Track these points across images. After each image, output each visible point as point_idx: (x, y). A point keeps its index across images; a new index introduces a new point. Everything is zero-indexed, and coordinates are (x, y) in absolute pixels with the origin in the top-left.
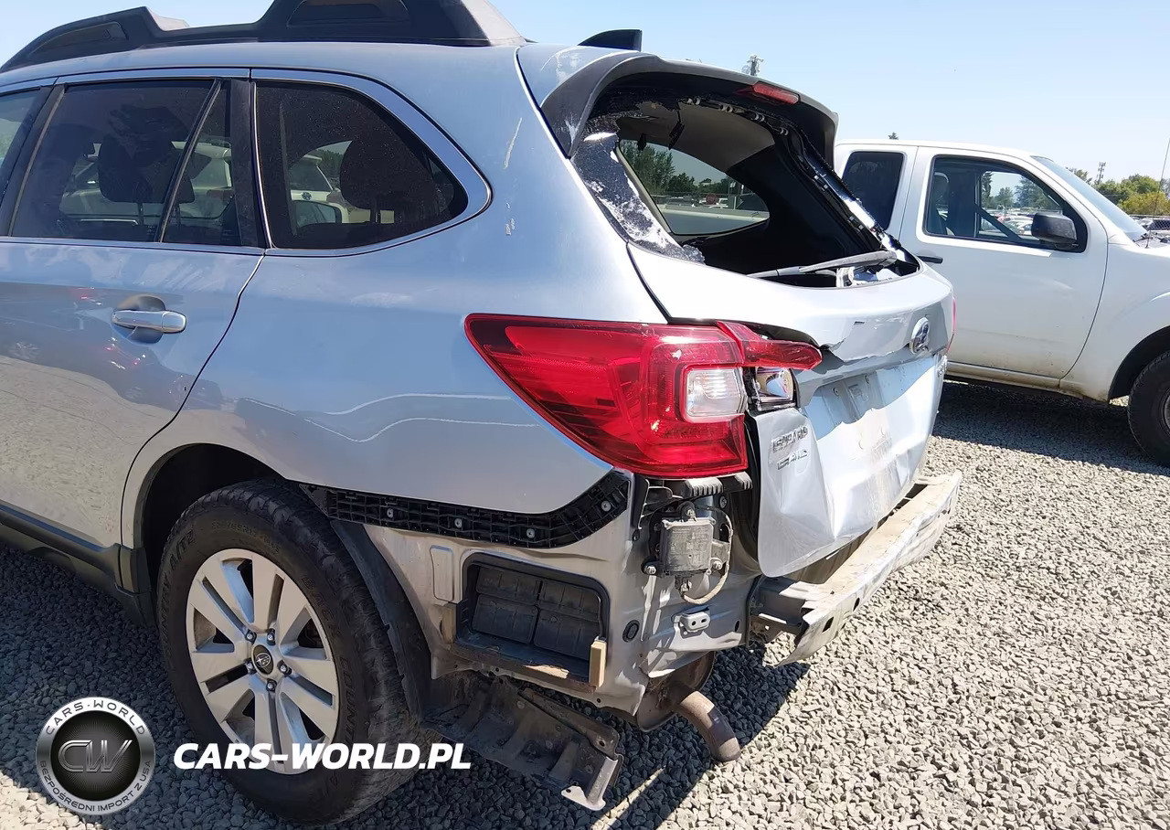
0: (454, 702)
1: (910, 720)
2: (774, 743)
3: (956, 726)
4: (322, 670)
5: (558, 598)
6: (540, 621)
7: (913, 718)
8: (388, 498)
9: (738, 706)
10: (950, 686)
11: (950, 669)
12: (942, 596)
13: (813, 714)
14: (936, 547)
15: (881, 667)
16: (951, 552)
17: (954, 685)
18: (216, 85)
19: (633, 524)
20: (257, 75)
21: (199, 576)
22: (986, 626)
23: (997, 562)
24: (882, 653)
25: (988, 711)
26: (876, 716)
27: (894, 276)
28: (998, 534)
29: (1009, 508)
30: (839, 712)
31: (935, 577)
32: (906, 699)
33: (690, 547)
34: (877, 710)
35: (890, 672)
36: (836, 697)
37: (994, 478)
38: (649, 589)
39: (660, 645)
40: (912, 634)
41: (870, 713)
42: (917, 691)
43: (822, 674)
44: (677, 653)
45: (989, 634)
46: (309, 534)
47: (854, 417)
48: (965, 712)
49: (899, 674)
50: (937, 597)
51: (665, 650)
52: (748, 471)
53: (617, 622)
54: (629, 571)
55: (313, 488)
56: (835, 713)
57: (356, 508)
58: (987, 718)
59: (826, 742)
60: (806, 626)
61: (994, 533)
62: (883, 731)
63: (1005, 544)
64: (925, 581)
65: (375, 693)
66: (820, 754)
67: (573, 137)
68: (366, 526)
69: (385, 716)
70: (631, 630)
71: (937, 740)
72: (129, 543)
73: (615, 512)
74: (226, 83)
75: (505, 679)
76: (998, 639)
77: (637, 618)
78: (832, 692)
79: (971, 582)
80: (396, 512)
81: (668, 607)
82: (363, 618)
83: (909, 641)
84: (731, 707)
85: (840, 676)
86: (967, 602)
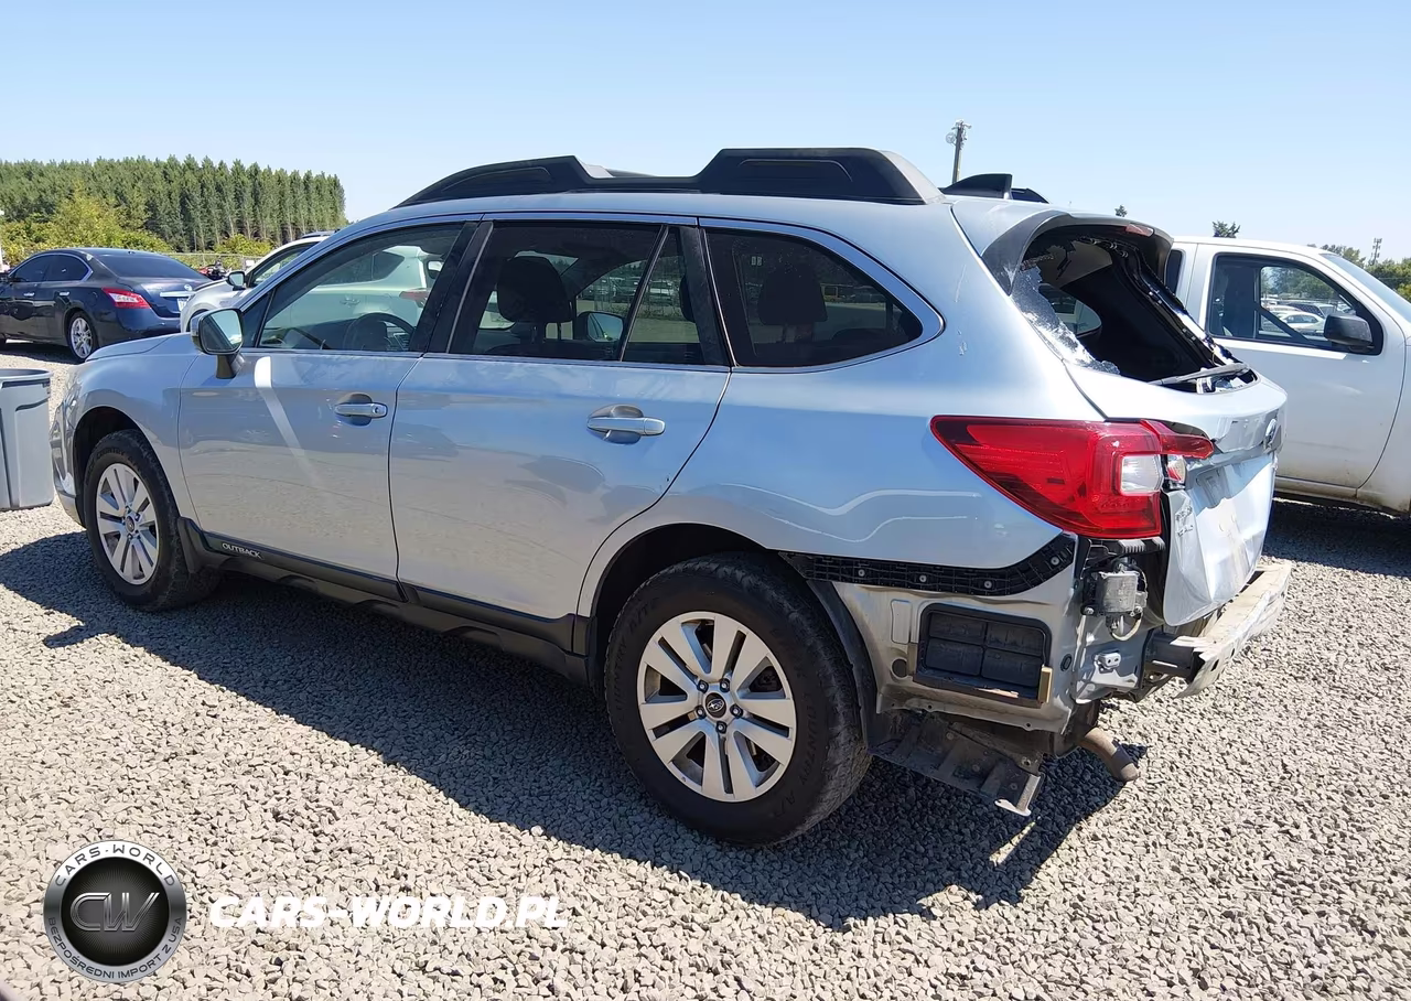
0: (888, 737)
1: (1248, 792)
2: (1128, 806)
3: (1292, 797)
4: (782, 709)
5: (1002, 638)
6: (986, 657)
7: (1251, 790)
8: (862, 560)
9: (1088, 778)
10: (1280, 767)
11: (1278, 753)
12: (1259, 694)
13: (1158, 785)
14: (1246, 653)
15: (1213, 750)
16: (1262, 657)
17: (1284, 766)
18: (664, 231)
19: (1076, 575)
20: (705, 223)
21: (657, 636)
22: (1306, 719)
23: (1308, 666)
24: (1212, 740)
25: (1319, 786)
26: (1215, 789)
27: (1243, 383)
28: (1306, 642)
29: (1314, 618)
30: (1182, 785)
31: (1250, 677)
32: (1241, 776)
33: (1121, 593)
34: (1217, 784)
35: (1223, 754)
36: (1175, 773)
37: (1293, 590)
38: (1080, 630)
39: (1085, 677)
40: (1236, 726)
41: (1209, 785)
42: (1250, 770)
43: (1159, 755)
44: (1096, 684)
45: (1310, 725)
46: (775, 595)
47: (1213, 504)
48: (1297, 786)
49: (1231, 756)
50: (1254, 694)
51: (1088, 682)
52: (1161, 536)
53: (1057, 654)
54: (1069, 613)
55: (791, 555)
56: (1178, 786)
57: (831, 570)
58: (1319, 791)
59: (1175, 807)
60: (1203, 662)
61: (1302, 641)
62: (1225, 799)
63: (1315, 649)
64: (1241, 682)
65: (835, 722)
66: (1172, 815)
67: (1012, 280)
68: (834, 583)
69: (842, 742)
70: (1066, 663)
71: (1276, 806)
72: (586, 611)
73: (1063, 566)
74: (675, 229)
75: (935, 715)
76: (1320, 731)
77: (1071, 653)
78: (1172, 769)
79: (1285, 683)
80: (867, 571)
81: (1093, 646)
82: (826, 662)
83: (1236, 731)
84: (1082, 778)
85: (1177, 758)
86: (1285, 700)
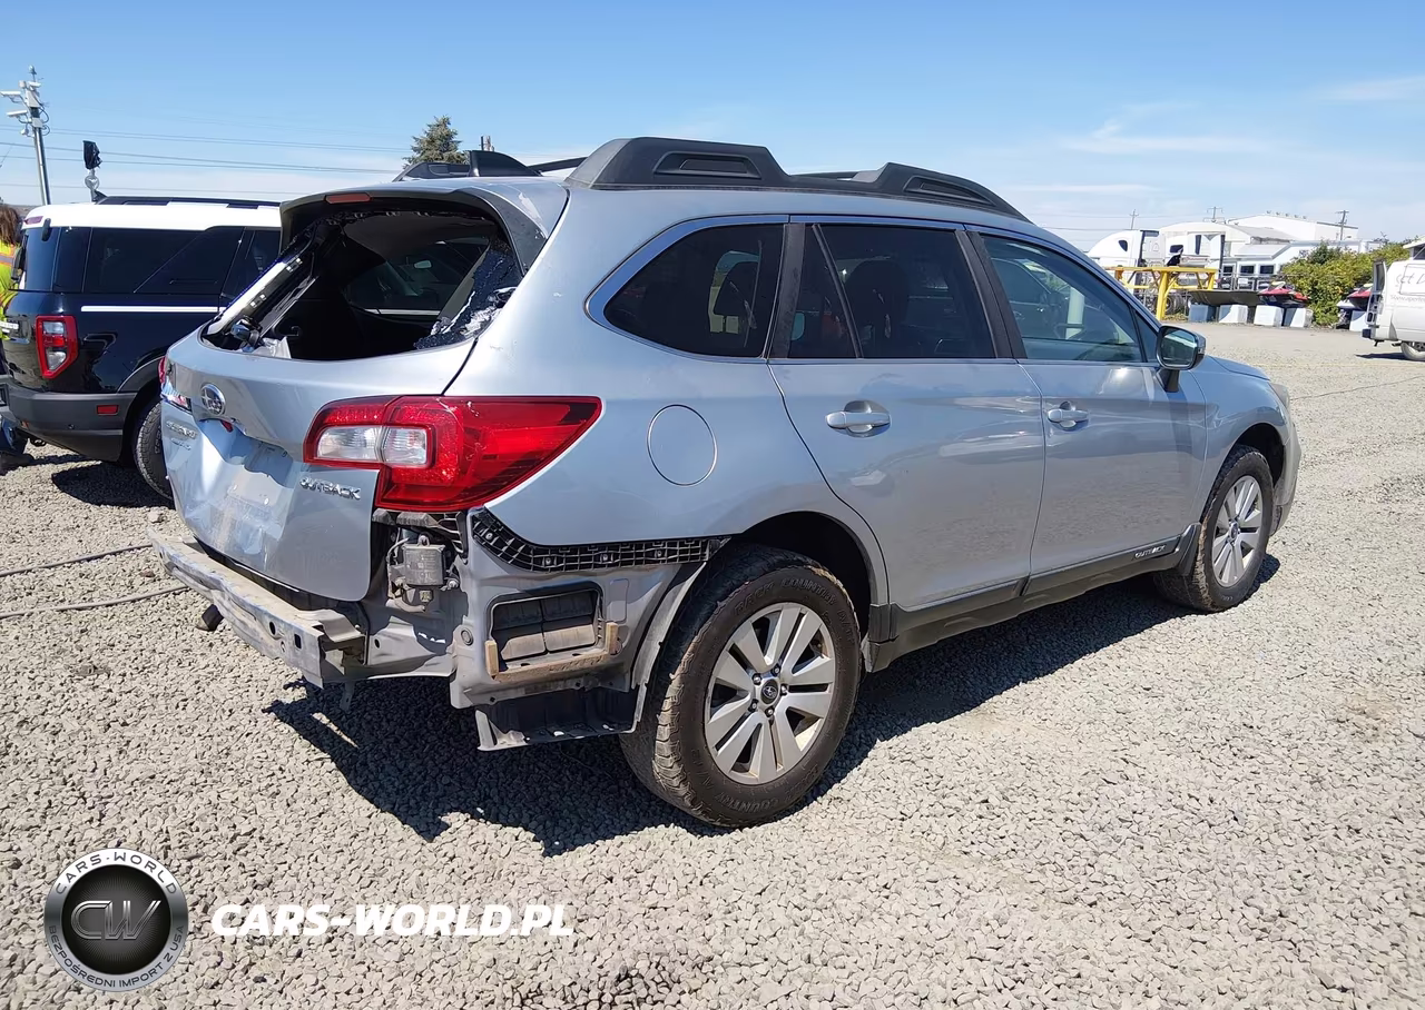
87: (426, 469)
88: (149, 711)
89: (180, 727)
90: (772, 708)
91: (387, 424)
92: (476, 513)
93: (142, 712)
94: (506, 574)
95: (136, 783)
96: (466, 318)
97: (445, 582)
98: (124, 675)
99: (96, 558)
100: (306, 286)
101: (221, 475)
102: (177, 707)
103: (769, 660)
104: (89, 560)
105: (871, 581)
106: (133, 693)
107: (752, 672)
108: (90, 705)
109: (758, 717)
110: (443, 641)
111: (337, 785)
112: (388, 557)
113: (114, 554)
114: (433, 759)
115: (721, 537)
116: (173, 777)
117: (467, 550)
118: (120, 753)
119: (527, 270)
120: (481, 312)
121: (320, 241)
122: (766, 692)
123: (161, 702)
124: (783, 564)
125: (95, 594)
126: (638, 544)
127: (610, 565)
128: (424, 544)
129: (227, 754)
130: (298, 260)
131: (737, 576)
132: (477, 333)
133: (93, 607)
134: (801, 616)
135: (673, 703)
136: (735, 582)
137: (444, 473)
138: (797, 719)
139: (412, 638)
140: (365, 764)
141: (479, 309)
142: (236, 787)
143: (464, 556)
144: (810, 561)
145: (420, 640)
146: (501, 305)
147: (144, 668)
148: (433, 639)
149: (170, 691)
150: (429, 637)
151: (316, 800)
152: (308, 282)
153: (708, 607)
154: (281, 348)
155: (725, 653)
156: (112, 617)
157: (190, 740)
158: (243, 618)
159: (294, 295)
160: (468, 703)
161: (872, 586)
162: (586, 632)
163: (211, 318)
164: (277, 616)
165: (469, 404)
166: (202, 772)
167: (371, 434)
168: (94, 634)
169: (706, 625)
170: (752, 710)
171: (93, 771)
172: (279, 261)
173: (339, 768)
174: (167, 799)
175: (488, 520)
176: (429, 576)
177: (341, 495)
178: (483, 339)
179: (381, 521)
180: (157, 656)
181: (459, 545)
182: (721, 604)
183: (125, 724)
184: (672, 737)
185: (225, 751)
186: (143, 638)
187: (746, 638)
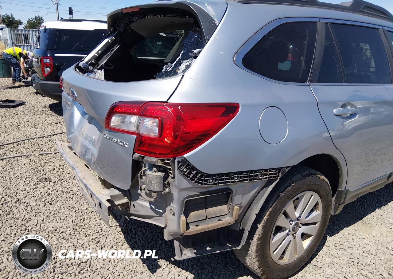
87: (158, 138)
88: (60, 199)
89: (69, 207)
90: (296, 233)
91: (140, 115)
92: (180, 160)
93: (58, 199)
94: (192, 186)
95: (50, 232)
96: (179, 64)
97: (164, 190)
98: (55, 182)
99: (56, 135)
100: (116, 48)
101: (81, 122)
102: (70, 197)
103: (297, 215)
104: (53, 135)
105: (340, 180)
106: (56, 191)
107: (289, 220)
108: (41, 195)
109: (290, 237)
110: (161, 211)
111: (120, 239)
112: (139, 175)
113: (61, 133)
114: (156, 230)
115: (287, 167)
116: (63, 230)
117: (174, 176)
118: (47, 217)
119: (209, 40)
120: (186, 61)
121: (122, 30)
122: (294, 227)
123: (65, 195)
124: (308, 175)
125: (53, 149)
126: (251, 172)
127: (238, 181)
128: (155, 172)
129: (83, 221)
130: (113, 38)
131: (289, 181)
132: (184, 71)
133: (51, 153)
134: (312, 196)
135: (258, 237)
136: (288, 184)
137: (166, 140)
138: (304, 236)
139: (149, 207)
140: (131, 230)
141: (185, 59)
142: (84, 237)
143: (173, 178)
144: (318, 173)
145: (151, 208)
146: (195, 57)
147: (62, 179)
148: (157, 209)
149: (68, 190)
150: (156, 208)
151: (112, 247)
152: (117, 46)
153: (277, 196)
154: (100, 74)
155: (281, 214)
156: (56, 158)
157: (71, 213)
158: (82, 187)
159: (112, 51)
160: (171, 238)
161: (340, 182)
162: (224, 208)
163: (81, 59)
164: (93, 192)
165: (179, 107)
166: (73, 229)
167: (134, 119)
168: (49, 164)
169: (275, 204)
170: (288, 235)
171: (36, 225)
172: (106, 38)
173: (122, 231)
174: (59, 241)
175: (185, 163)
176: (157, 187)
177: (120, 145)
178: (186, 74)
179: (136, 159)
180: (67, 175)
181: (171, 173)
182: (282, 194)
183: (51, 204)
184: (257, 251)
185: (83, 220)
186: (64, 167)
187: (289, 208)
